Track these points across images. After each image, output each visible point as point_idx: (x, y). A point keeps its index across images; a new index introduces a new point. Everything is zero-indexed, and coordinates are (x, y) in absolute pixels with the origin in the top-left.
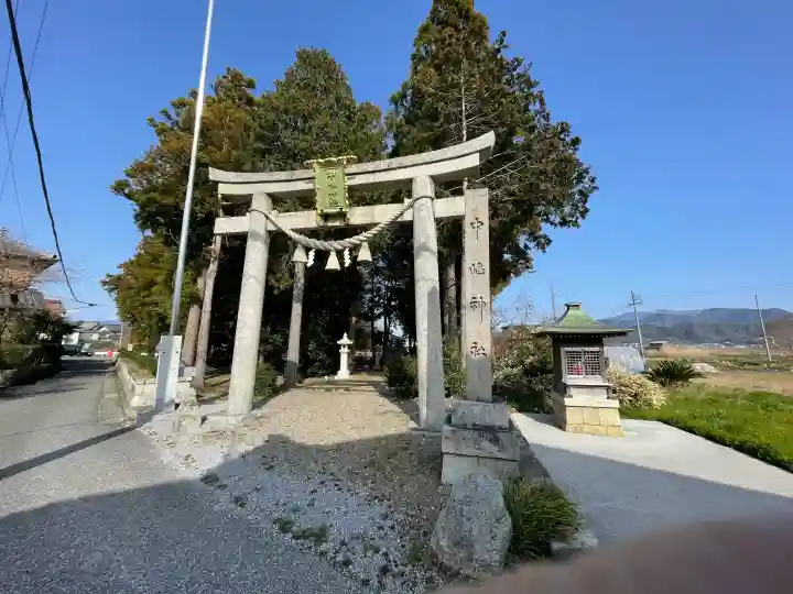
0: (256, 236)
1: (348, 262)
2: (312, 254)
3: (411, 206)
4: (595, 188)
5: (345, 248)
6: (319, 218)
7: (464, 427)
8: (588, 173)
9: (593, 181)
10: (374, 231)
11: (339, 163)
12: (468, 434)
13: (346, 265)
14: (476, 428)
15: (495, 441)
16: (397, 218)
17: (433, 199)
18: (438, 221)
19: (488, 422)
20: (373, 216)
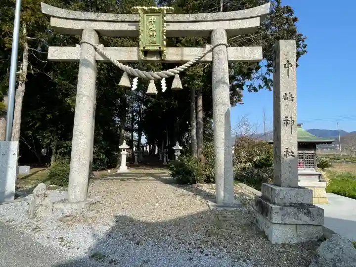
0: (87, 64)
1: (164, 88)
2: (135, 81)
3: (211, 50)
4: (305, 51)
5: (162, 78)
6: (141, 53)
7: (285, 205)
8: (303, 41)
9: (305, 46)
10: (184, 67)
11: (160, 11)
12: (290, 210)
13: (163, 91)
14: (292, 205)
15: (308, 213)
16: (201, 58)
17: (227, 47)
18: (230, 63)
19: (301, 201)
20: (182, 55)
